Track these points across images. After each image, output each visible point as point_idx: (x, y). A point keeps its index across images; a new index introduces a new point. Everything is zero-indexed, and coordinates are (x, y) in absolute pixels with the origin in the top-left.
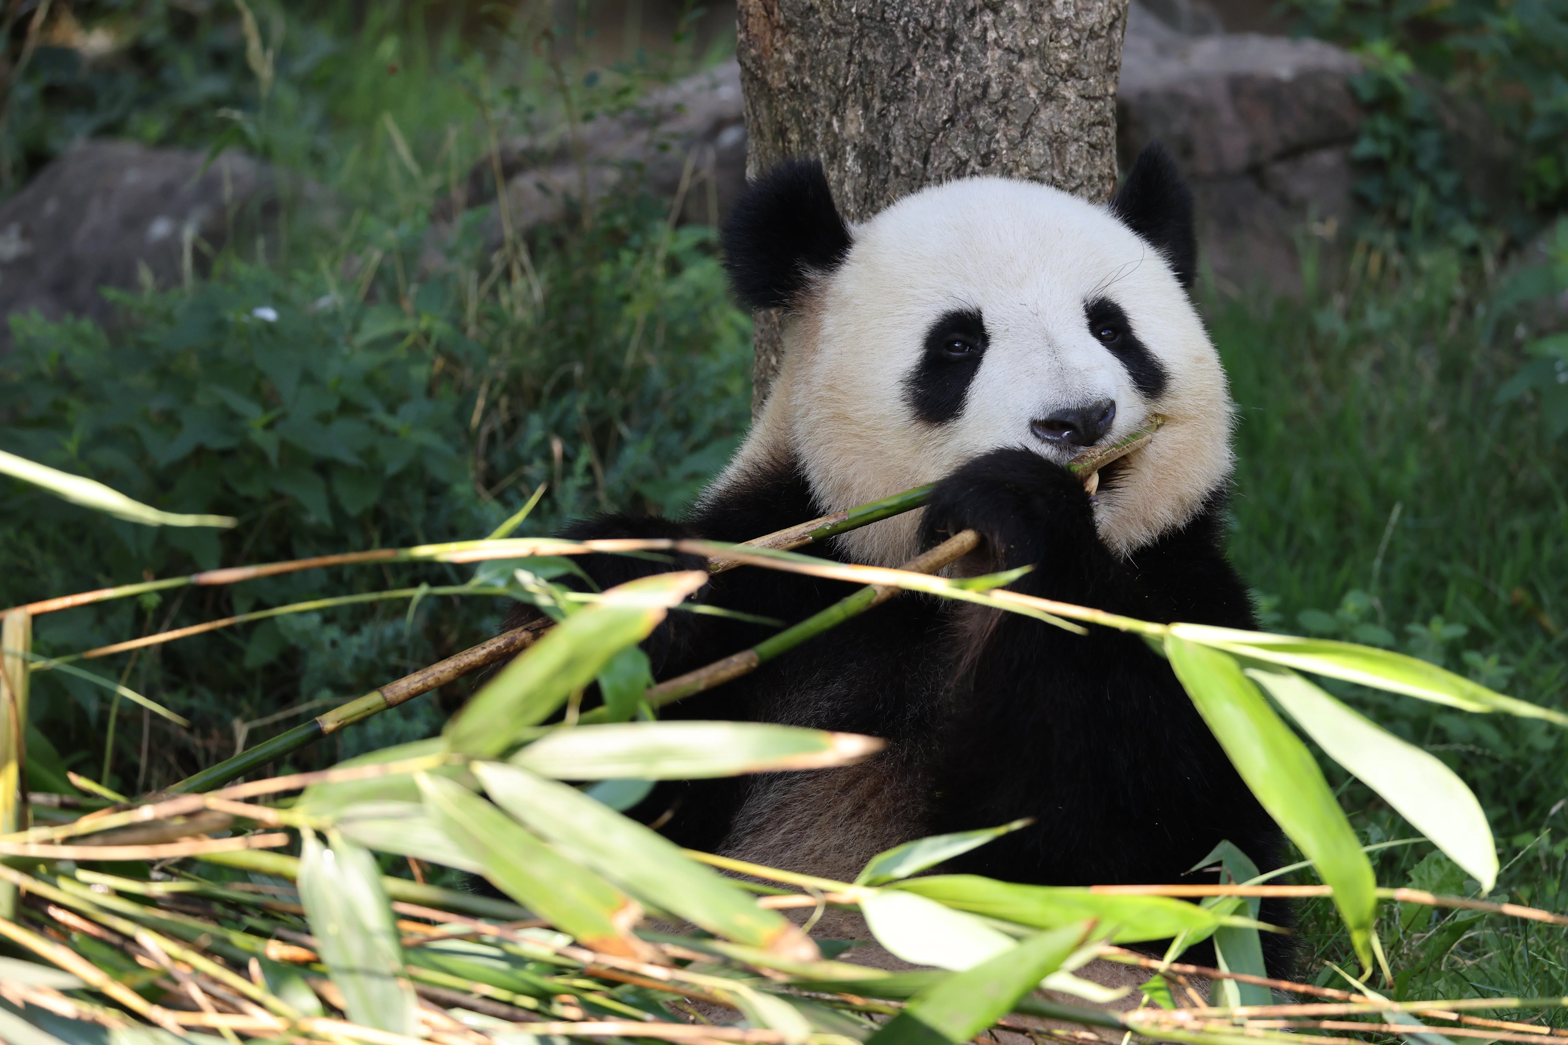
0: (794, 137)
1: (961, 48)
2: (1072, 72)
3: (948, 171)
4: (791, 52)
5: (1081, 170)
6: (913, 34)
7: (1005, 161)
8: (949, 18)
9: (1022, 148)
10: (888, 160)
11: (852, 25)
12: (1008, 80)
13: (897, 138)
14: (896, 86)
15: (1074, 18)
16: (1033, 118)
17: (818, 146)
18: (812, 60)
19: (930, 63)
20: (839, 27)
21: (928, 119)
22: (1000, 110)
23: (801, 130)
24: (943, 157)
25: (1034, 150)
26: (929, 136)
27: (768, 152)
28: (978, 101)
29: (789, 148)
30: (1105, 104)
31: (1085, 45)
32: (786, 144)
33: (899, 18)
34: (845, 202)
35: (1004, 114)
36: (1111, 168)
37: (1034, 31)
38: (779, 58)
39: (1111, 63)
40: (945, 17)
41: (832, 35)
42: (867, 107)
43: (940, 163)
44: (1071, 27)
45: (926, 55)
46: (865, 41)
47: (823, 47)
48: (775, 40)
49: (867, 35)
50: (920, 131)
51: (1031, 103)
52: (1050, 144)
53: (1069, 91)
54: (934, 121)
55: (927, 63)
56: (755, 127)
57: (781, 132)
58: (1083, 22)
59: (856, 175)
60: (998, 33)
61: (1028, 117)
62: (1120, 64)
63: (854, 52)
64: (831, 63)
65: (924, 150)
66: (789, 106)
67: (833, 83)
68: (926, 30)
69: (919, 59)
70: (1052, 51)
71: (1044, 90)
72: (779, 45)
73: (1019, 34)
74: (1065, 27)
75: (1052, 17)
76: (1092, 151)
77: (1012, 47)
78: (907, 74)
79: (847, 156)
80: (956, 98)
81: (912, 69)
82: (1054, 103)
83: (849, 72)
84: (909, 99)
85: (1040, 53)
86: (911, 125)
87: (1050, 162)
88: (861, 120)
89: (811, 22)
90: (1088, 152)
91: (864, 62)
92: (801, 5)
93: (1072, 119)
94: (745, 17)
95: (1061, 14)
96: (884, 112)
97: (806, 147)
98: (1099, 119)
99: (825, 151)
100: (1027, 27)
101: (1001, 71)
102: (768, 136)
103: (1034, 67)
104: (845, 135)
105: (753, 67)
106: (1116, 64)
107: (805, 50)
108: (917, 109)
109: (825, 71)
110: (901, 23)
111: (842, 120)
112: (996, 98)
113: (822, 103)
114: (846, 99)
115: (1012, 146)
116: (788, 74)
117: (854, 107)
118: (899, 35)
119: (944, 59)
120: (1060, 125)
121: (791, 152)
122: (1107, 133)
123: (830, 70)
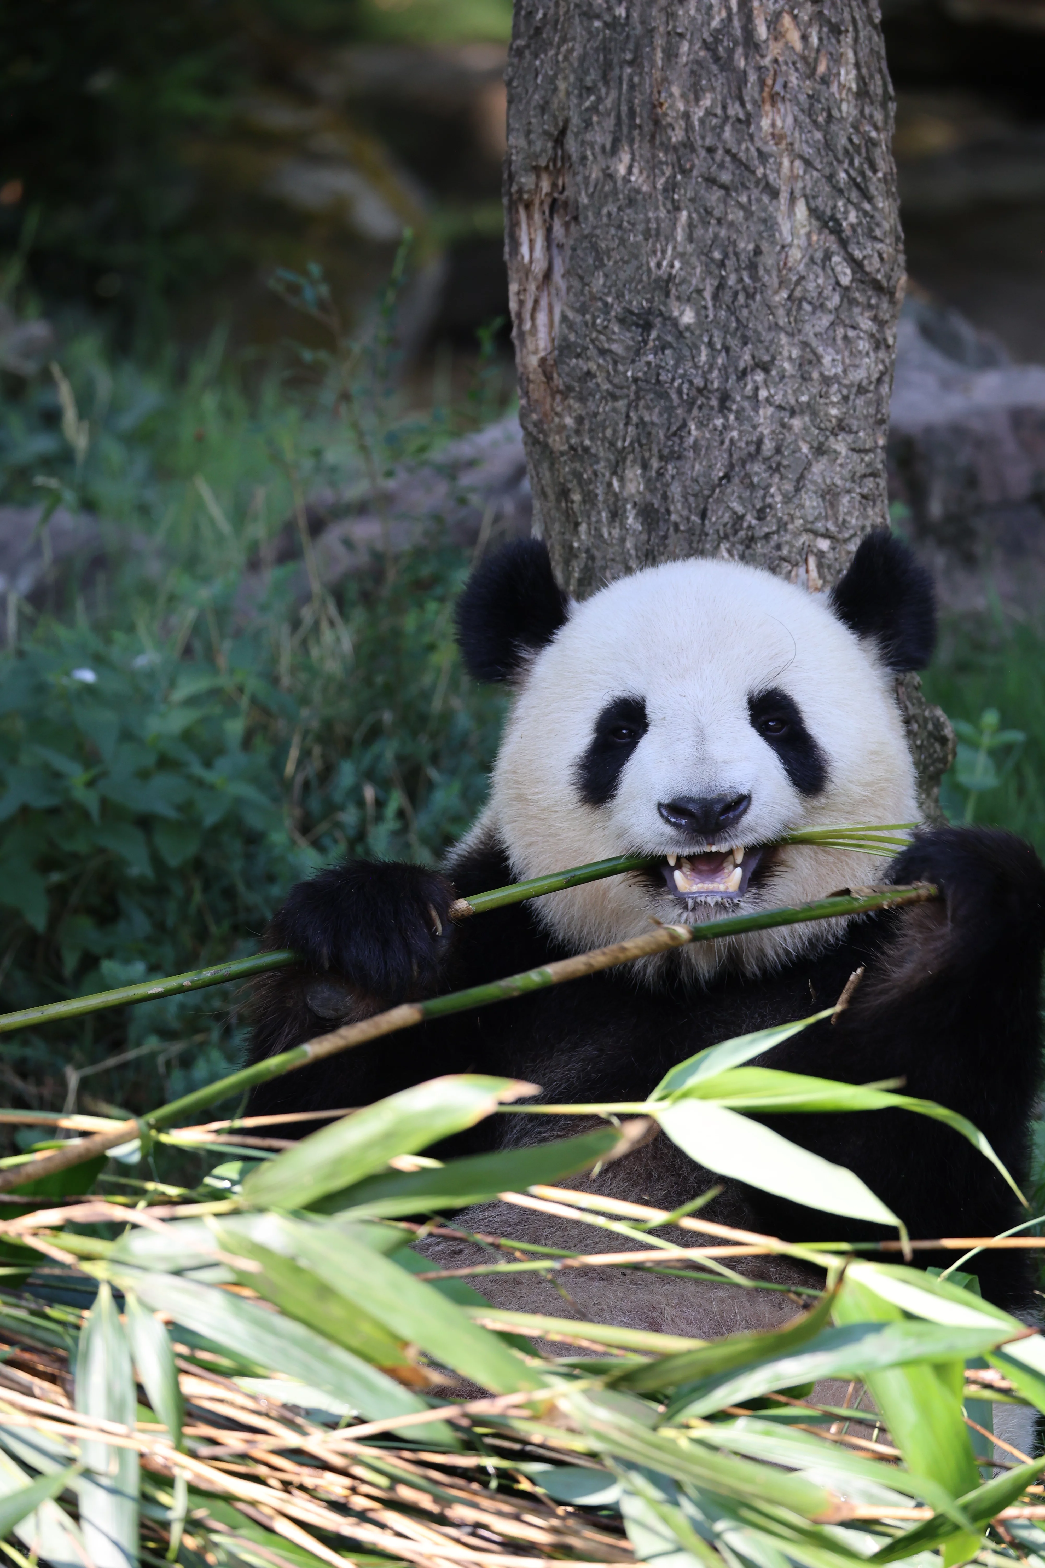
0: (577, 497)
1: (734, 407)
2: (841, 427)
3: (725, 525)
4: (570, 416)
5: (854, 521)
6: (688, 395)
7: (780, 515)
8: (721, 379)
9: (796, 501)
10: (667, 517)
11: (628, 388)
12: (781, 436)
13: (676, 496)
14: (672, 445)
15: (841, 374)
16: (806, 472)
17: (600, 506)
18: (591, 423)
19: (705, 422)
20: (616, 390)
21: (705, 477)
22: (774, 465)
23: (583, 490)
24: (720, 513)
25: (808, 503)
26: (706, 492)
27: (553, 512)
28: (752, 457)
29: (572, 509)
30: (876, 457)
31: (854, 400)
32: (569, 505)
33: (673, 380)
34: (627, 557)
35: (776, 469)
36: (883, 517)
37: (803, 388)
38: (560, 423)
39: (879, 416)
40: (718, 378)
41: (609, 398)
42: (645, 466)
43: (717, 519)
44: (839, 383)
45: (701, 415)
46: (642, 403)
47: (601, 410)
48: (555, 405)
49: (643, 397)
50: (697, 488)
51: (803, 457)
52: (823, 497)
53: (840, 445)
54: (710, 478)
55: (701, 423)
56: (539, 488)
57: (564, 493)
58: (851, 378)
59: (637, 533)
60: (769, 391)
61: (800, 471)
62: (888, 416)
63: (632, 414)
64: (610, 425)
65: (702, 506)
66: (570, 468)
67: (612, 444)
68: (700, 391)
69: (693, 419)
70: (821, 407)
71: (815, 444)
72: (559, 409)
73: (790, 391)
74: (833, 383)
75: (821, 374)
76: (864, 501)
77: (783, 404)
78: (683, 434)
79: (628, 514)
80: (731, 455)
81: (687, 429)
82: (826, 457)
83: (627, 433)
84: (686, 458)
85: (810, 409)
86: (688, 483)
87: (823, 514)
88: (641, 480)
89: (588, 387)
90: (860, 503)
91: (642, 423)
92: (578, 371)
93: (844, 472)
94: (525, 383)
95: (829, 370)
96: (662, 471)
97: (588, 507)
98: (869, 471)
99: (607, 510)
100: (796, 385)
101: (774, 427)
102: (552, 497)
103: (805, 423)
104: (625, 494)
105: (535, 432)
106: (885, 417)
107: (584, 413)
108: (693, 467)
109: (603, 432)
110: (676, 384)
111: (622, 480)
112: (769, 454)
113: (602, 464)
114: (624, 460)
115: (786, 500)
116: (568, 438)
117: (632, 466)
118: (674, 396)
119: (718, 418)
120: (832, 478)
121: (574, 512)
122: (878, 484)
123: (609, 432)
